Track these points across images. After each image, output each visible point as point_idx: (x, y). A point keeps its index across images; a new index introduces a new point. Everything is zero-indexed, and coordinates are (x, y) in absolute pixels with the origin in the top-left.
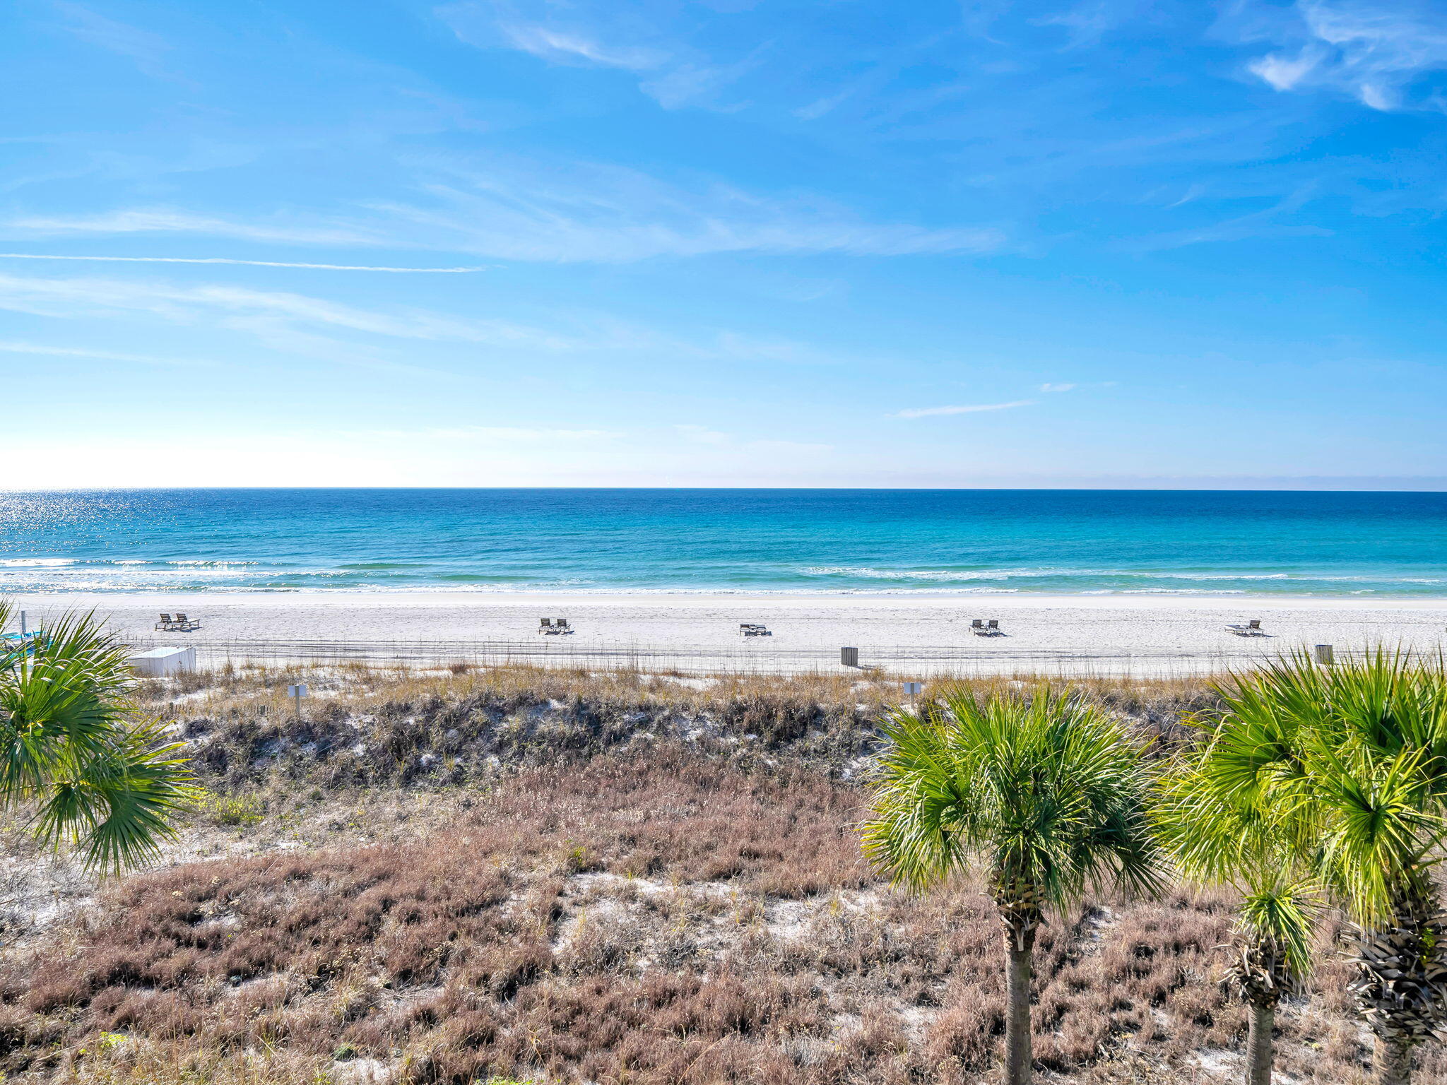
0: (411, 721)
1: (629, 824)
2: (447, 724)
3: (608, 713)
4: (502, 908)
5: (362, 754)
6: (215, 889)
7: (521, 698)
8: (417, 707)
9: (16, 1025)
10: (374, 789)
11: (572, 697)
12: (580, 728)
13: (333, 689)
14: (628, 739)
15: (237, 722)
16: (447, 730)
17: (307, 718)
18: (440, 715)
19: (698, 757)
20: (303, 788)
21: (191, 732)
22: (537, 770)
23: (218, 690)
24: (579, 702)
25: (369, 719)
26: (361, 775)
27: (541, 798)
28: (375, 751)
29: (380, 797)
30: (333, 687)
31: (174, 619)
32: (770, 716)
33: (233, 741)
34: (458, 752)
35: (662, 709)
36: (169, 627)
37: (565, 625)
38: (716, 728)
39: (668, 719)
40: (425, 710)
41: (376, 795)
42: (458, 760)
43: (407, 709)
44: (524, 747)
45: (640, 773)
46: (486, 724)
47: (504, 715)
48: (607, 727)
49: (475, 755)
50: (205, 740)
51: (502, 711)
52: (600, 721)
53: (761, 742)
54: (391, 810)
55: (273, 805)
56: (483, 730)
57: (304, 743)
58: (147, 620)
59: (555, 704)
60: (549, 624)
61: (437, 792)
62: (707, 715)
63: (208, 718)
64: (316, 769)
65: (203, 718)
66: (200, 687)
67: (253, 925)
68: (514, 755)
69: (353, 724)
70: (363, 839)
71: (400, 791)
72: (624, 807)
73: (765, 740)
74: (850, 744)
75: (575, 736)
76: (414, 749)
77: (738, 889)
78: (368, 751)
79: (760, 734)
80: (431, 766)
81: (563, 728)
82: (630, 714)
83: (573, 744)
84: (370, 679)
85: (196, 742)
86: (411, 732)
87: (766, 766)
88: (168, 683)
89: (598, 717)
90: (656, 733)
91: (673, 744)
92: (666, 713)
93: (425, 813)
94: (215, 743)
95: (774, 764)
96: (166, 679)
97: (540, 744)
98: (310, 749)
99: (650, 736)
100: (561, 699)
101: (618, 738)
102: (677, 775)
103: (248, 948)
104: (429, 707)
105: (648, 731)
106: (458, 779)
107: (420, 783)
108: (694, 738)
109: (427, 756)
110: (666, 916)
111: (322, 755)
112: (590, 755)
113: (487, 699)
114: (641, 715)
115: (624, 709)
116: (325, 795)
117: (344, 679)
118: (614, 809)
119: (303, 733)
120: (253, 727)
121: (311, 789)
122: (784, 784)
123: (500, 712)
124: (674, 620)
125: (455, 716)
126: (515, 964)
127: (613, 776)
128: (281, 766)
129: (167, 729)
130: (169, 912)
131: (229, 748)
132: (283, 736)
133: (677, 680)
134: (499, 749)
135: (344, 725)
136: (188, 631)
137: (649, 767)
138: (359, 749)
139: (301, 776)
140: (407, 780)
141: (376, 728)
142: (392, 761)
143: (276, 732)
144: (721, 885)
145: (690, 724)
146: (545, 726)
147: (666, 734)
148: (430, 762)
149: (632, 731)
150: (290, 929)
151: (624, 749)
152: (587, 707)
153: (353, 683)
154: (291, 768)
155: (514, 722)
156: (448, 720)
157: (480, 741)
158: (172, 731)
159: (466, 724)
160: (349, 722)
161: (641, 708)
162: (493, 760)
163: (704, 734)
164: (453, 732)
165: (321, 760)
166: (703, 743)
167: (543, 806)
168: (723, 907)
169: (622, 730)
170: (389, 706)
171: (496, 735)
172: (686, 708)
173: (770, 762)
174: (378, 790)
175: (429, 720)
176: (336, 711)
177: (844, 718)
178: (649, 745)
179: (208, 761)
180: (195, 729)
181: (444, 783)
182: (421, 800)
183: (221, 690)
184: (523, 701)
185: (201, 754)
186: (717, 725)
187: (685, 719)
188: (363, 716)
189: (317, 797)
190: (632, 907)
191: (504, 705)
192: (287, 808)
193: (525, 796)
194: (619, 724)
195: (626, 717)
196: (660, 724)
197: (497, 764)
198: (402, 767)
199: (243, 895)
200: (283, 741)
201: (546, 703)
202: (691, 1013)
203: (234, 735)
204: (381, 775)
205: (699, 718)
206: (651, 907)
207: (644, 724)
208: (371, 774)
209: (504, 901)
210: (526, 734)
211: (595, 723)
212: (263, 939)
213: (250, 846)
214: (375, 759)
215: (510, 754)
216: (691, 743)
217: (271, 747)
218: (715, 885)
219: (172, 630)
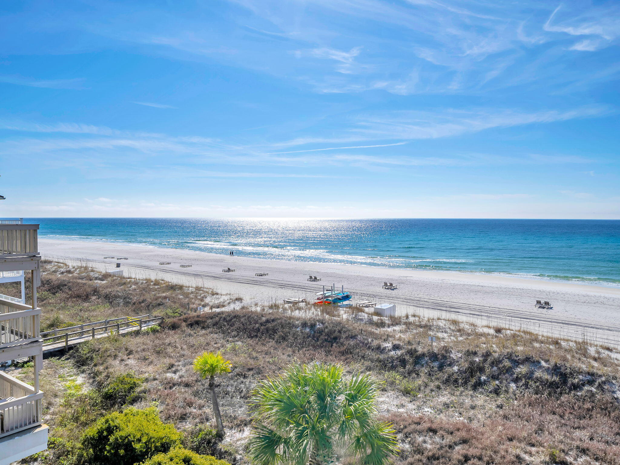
0: (477, 360)
1: (582, 440)
2: (492, 364)
3: (571, 373)
5: (457, 371)
6: (402, 429)
7: (527, 358)
8: (480, 353)
10: (461, 389)
11: (553, 362)
12: (556, 379)
13: (445, 333)
14: (581, 389)
15: (410, 347)
16: (492, 367)
17: (436, 350)
18: (489, 360)
20: (434, 382)
21: (394, 348)
22: (534, 396)
23: (403, 326)
24: (556, 365)
25: (460, 355)
26: (456, 381)
27: (536, 413)
28: (462, 371)
29: (464, 394)
30: (446, 332)
31: (389, 284)
33: (408, 355)
34: (497, 379)
35: (600, 376)
36: (387, 287)
37: (548, 304)
39: (604, 382)
40: (483, 356)
41: (461, 393)
42: (497, 382)
43: (475, 354)
44: (528, 383)
45: (588, 410)
46: (510, 367)
47: (519, 365)
48: (570, 381)
49: (504, 381)
50: (399, 353)
51: (518, 362)
52: (566, 377)
54: (468, 402)
55: (422, 388)
56: (509, 370)
57: (434, 361)
58: (380, 283)
59: (543, 363)
60: (540, 303)
61: (488, 396)
63: (400, 343)
64: (438, 374)
65: (398, 343)
66: (397, 324)
67: (415, 452)
68: (523, 385)
69: (453, 356)
70: (456, 414)
71: (472, 392)
72: (579, 428)
75: (553, 382)
76: (478, 373)
78: (459, 370)
80: (485, 383)
81: (546, 376)
82: (582, 375)
83: (552, 385)
84: (460, 330)
85: (396, 353)
86: (477, 365)
88: (386, 320)
89: (565, 375)
90: (597, 388)
91: (608, 397)
92: (603, 379)
93: (483, 407)
94: (402, 355)
96: (386, 318)
97: (535, 382)
98: (436, 364)
99: (594, 390)
100: (547, 361)
101: (576, 387)
102: (609, 415)
104: (485, 354)
105: (593, 386)
106: (497, 392)
107: (480, 390)
109: (483, 378)
111: (441, 368)
112: (561, 393)
113: (511, 355)
114: (589, 377)
115: (580, 373)
116: (442, 386)
117: (450, 328)
118: (574, 428)
119: (434, 357)
120: (416, 351)
121: (437, 383)
123: (517, 363)
124: (608, 306)
125: (496, 361)
128: (425, 370)
129: (386, 345)
131: (407, 357)
132: (426, 357)
133: (610, 353)
134: (516, 380)
135: (450, 356)
136: (393, 290)
137: (593, 407)
138: (456, 368)
139: (433, 376)
140: (475, 387)
141: (463, 360)
142: (469, 377)
143: (423, 355)
145: (617, 388)
146: (538, 374)
147: (603, 390)
148: (485, 380)
149: (583, 385)
150: (429, 458)
151: (579, 394)
152: (560, 368)
153: (453, 331)
154: (429, 372)
155: (522, 369)
156: (493, 363)
157: (507, 375)
158: (388, 347)
159: (501, 366)
160: (452, 356)
161: (589, 373)
162: (513, 385)
164: (495, 368)
165: (440, 371)
167: (537, 416)
169: (578, 383)
170: (468, 351)
171: (515, 374)
172: (614, 378)
174: (463, 389)
175: (485, 361)
176: (447, 350)
178: (593, 395)
179: (400, 362)
180: (396, 347)
181: (491, 392)
182: (480, 399)
183: (404, 326)
184: (528, 360)
185: (397, 358)
187: (614, 384)
188: (457, 354)
189: (439, 388)
191: (519, 359)
192: (428, 391)
193: (528, 410)
194: (576, 380)
195: (581, 377)
196: (599, 385)
197: (515, 388)
198: (473, 381)
199: (411, 435)
200: (426, 359)
201: (539, 362)
203: (409, 353)
204: (464, 382)
207: (591, 383)
208: (460, 381)
210: (529, 376)
211: (564, 377)
213: (414, 407)
214: (462, 374)
215: (521, 384)
217: (422, 360)
219: (388, 289)
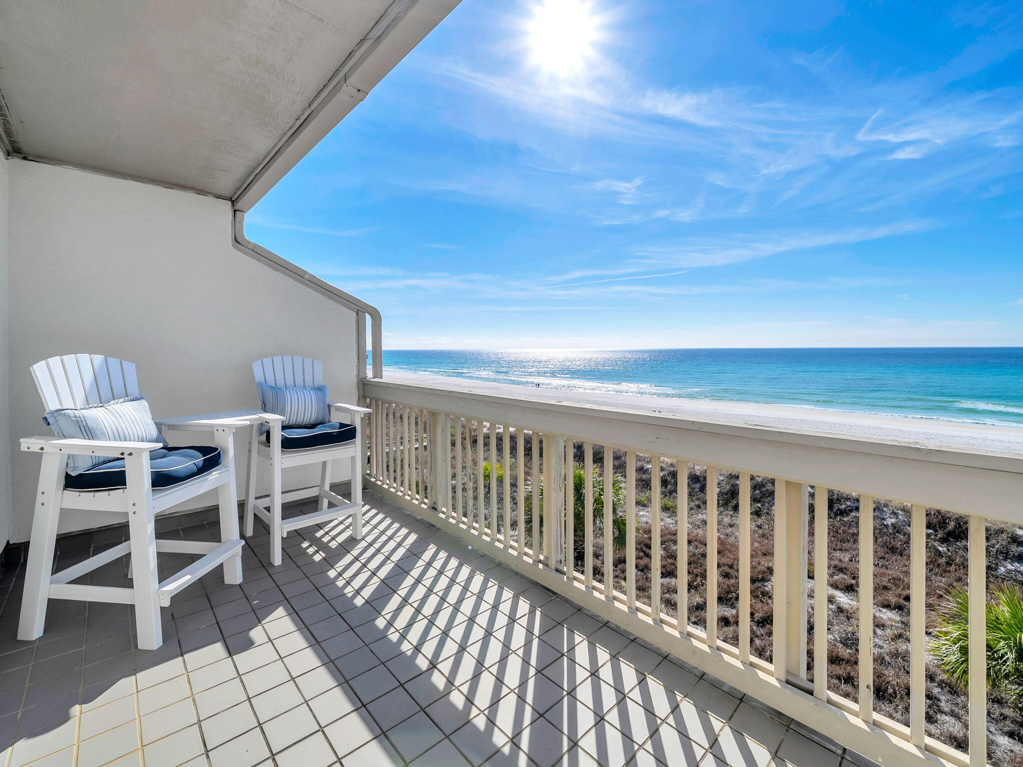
1: (841, 561)
2: (755, 488)
3: (838, 499)
4: (766, 584)
9: (598, 567)
16: (755, 490)
17: (697, 473)
19: (891, 534)
20: (694, 501)
25: (722, 478)
32: (944, 522)
33: (670, 476)
34: (759, 501)
38: (905, 521)
42: (759, 505)
49: (766, 504)
53: (936, 535)
57: (695, 483)
62: (900, 512)
64: (699, 494)
67: (668, 557)
71: (732, 513)
72: (841, 550)
73: (939, 536)
74: (1007, 553)
77: (898, 618)
79: (936, 531)
82: (851, 502)
87: (937, 550)
95: (943, 550)
98: (697, 486)
101: (842, 513)
103: (666, 566)
108: (889, 523)
110: (848, 618)
111: (702, 489)
115: (847, 498)
118: (835, 550)
119: (696, 479)
121: (697, 503)
122: (949, 564)
125: (759, 485)
126: (766, 613)
127: (837, 532)
130: (643, 542)
139: (694, 496)
141: (724, 483)
142: (730, 499)
144: (888, 612)
145: (888, 515)
149: (851, 511)
151: (845, 519)
154: (690, 492)
157: (769, 498)
159: (764, 489)
163: (897, 522)
164: (758, 492)
165: (701, 492)
166: (895, 528)
168: (883, 626)
170: (730, 474)
172: (886, 505)
173: (941, 549)
174: (723, 509)
177: (1004, 536)
186: (906, 519)
187: (885, 512)
188: (719, 477)
189: (699, 507)
190: (831, 606)
194: (844, 506)
195: (849, 503)
198: (734, 502)
199: (666, 543)
200: (688, 480)
202: (849, 673)
203: (671, 474)
204: (725, 503)
205: (895, 514)
206: (840, 610)
209: (768, 581)
212: (671, 564)
213: (672, 521)
214: (723, 496)
216: (886, 526)
218: (884, 610)
